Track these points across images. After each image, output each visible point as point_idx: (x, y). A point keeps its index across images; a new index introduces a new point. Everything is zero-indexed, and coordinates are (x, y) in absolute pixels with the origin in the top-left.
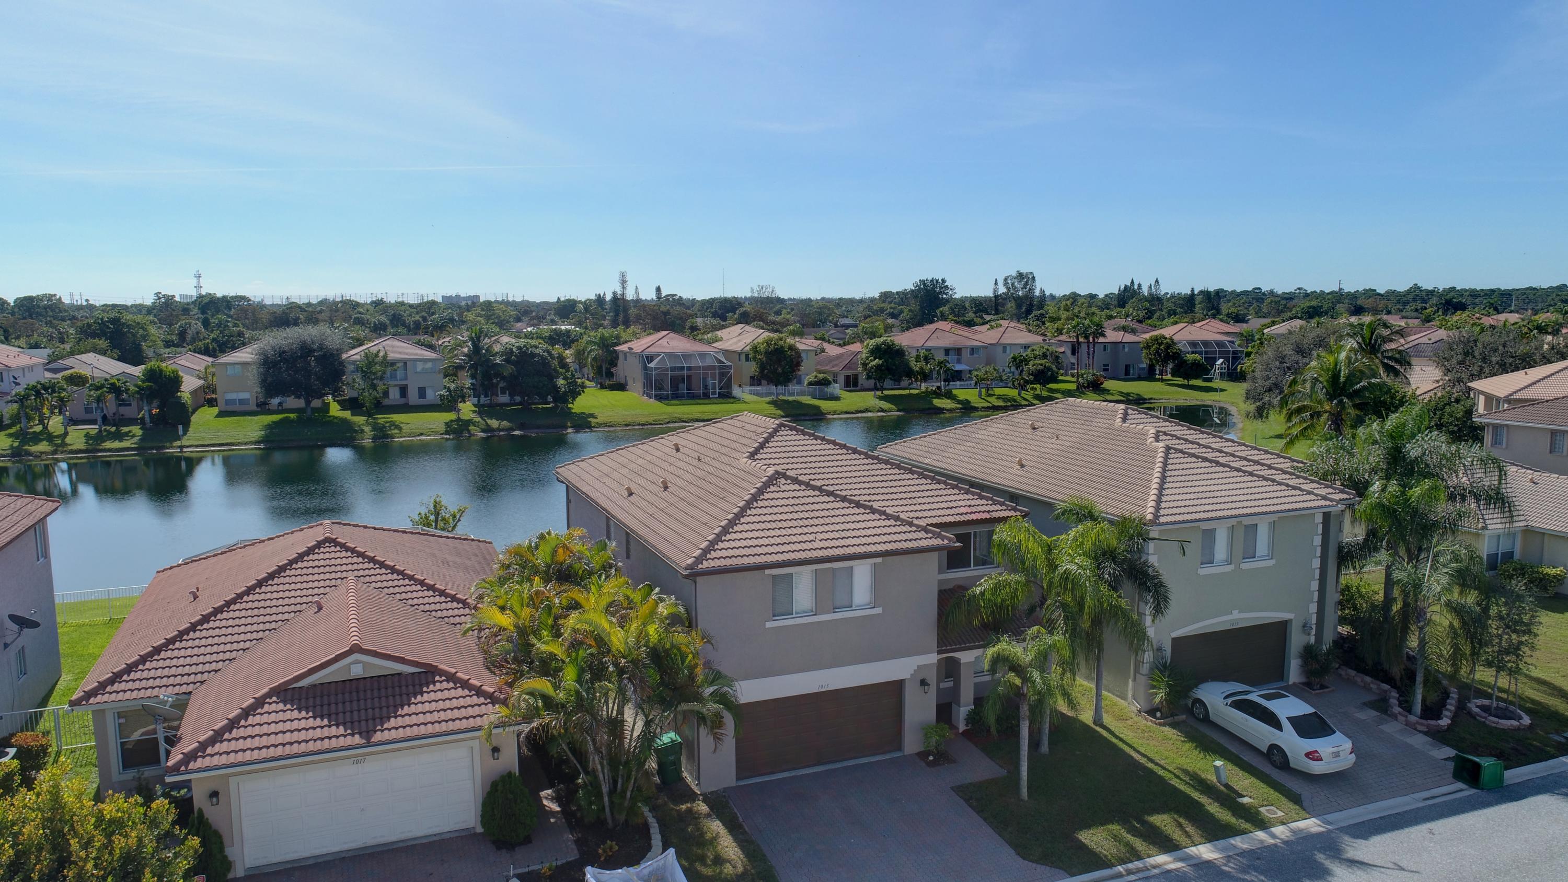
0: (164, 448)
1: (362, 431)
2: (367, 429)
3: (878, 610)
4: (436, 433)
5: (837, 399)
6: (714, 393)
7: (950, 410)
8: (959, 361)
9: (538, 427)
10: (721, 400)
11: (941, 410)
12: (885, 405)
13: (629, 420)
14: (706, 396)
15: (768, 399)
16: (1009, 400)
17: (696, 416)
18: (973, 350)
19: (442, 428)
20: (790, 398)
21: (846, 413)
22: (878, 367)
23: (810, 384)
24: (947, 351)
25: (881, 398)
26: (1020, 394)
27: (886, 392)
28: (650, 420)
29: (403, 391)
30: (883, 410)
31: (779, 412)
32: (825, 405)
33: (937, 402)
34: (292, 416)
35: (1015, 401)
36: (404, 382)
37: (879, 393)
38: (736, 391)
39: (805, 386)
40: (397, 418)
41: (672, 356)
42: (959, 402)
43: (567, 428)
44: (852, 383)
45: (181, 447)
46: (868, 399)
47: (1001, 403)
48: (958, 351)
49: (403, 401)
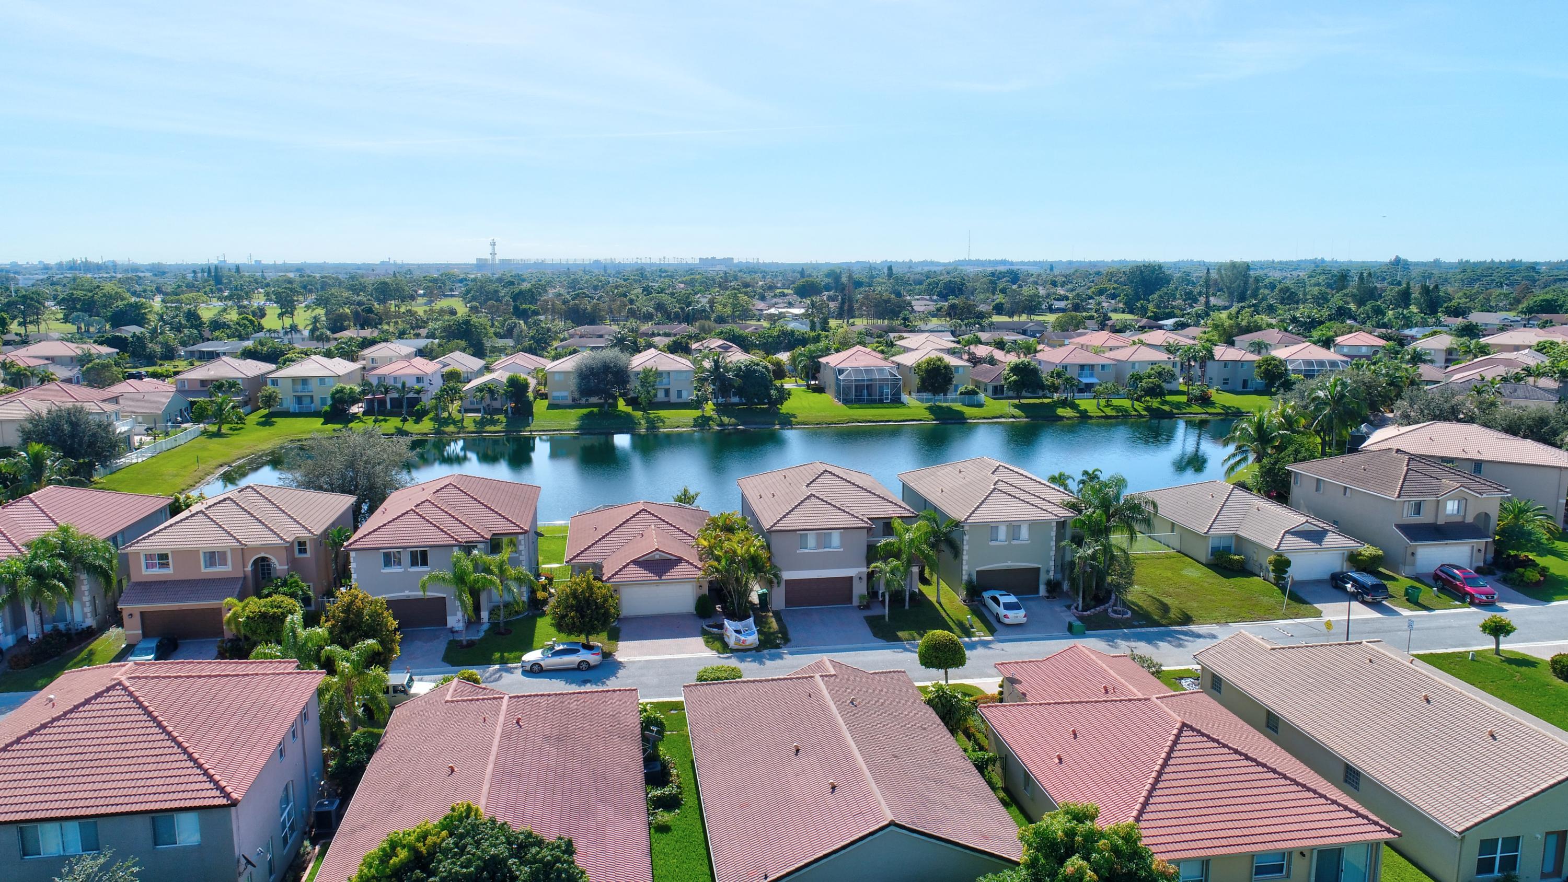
0: (521, 431)
1: (640, 423)
2: (643, 422)
3: (842, 549)
4: (687, 426)
5: (980, 405)
6: (887, 399)
7: (1068, 418)
8: (1092, 376)
9: (756, 424)
10: (891, 405)
11: (1061, 418)
12: (1017, 412)
13: (820, 420)
14: (881, 401)
15: (927, 405)
16: (1121, 411)
17: (870, 418)
18: (1103, 366)
19: (692, 422)
20: (944, 405)
21: (984, 418)
22: (1015, 381)
23: (961, 393)
24: (1082, 367)
25: (1016, 406)
26: (1133, 405)
27: (1023, 401)
28: (835, 420)
29: (667, 392)
30: (1014, 417)
31: (932, 417)
32: (968, 411)
33: (1061, 412)
34: (595, 409)
35: (1126, 411)
36: (667, 387)
37: (1016, 401)
38: (905, 398)
39: (956, 395)
40: (663, 413)
41: (857, 370)
42: (1079, 411)
43: (775, 425)
44: (998, 392)
45: (531, 431)
46: (1005, 407)
47: (1114, 413)
48: (1092, 367)
49: (666, 399)
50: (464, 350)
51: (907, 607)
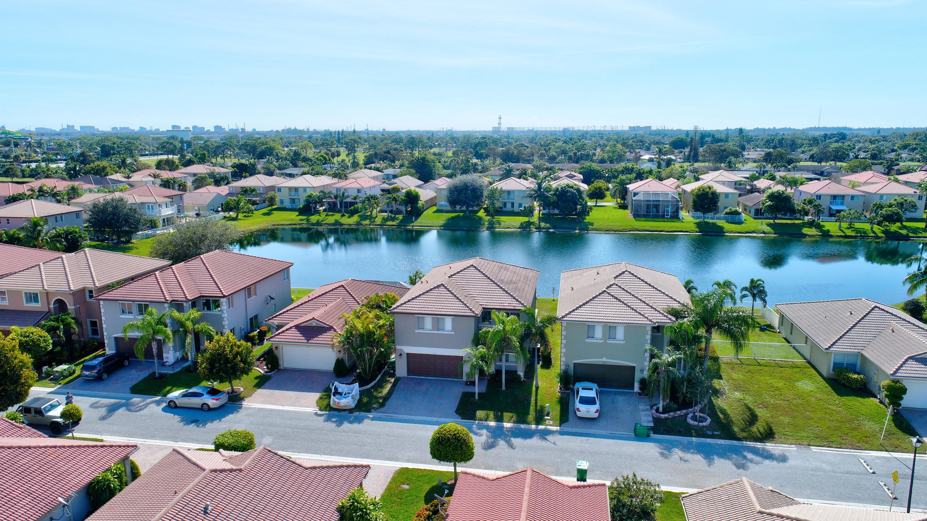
0: (407, 226)
1: (484, 224)
2: (486, 223)
3: (453, 333)
4: (514, 228)
5: (740, 223)
6: (668, 215)
7: (810, 236)
8: (842, 204)
9: (562, 228)
10: (670, 220)
11: (805, 235)
12: (768, 229)
13: (609, 228)
14: (663, 216)
15: (698, 221)
16: (860, 232)
17: (647, 228)
18: (853, 197)
19: (518, 225)
20: (711, 221)
21: (739, 233)
22: (769, 206)
23: (726, 213)
24: (834, 197)
25: (769, 225)
26: (872, 228)
27: (776, 221)
28: (620, 229)
29: (513, 204)
30: (764, 233)
31: (697, 230)
32: (727, 226)
33: (806, 231)
34: (461, 214)
35: (865, 233)
36: (512, 201)
37: (771, 221)
38: (683, 214)
39: (722, 215)
40: (503, 218)
41: (647, 193)
42: (822, 231)
43: (576, 230)
44: (758, 214)
45: (413, 226)
46: (762, 225)
47: (853, 234)
48: (843, 197)
49: (512, 209)
50: (412, 175)
51: (504, 388)
